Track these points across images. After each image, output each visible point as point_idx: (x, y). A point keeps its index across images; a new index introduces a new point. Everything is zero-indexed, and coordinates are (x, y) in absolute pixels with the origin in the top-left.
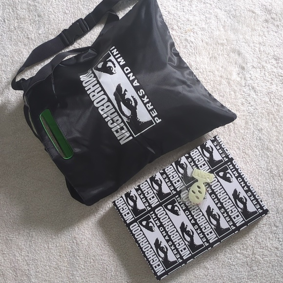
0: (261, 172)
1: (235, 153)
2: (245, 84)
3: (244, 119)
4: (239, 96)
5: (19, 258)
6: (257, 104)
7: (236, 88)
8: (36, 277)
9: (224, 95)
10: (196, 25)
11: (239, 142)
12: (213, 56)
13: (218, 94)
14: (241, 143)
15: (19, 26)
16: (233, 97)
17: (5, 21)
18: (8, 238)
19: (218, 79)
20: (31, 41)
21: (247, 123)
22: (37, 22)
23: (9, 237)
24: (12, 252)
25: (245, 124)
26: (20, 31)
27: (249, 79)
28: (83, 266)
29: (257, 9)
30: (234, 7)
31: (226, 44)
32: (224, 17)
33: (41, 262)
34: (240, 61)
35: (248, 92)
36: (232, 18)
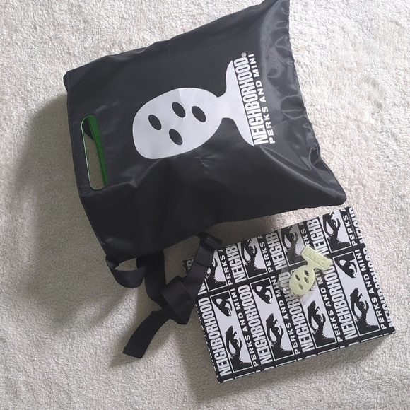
0: (402, 258)
1: (364, 228)
2: (382, 128)
3: (379, 180)
4: (373, 146)
5: (55, 368)
6: (399, 159)
7: (368, 135)
8: (79, 394)
9: (351, 144)
10: (312, 40)
11: (371, 212)
12: (335, 87)
13: (342, 143)
14: (374, 215)
15: (56, 35)
16: (364, 148)
17: (35, 28)
18: (40, 339)
19: (344, 120)
20: (73, 59)
21: (382, 186)
22: (83, 30)
23: (40, 337)
24: (44, 359)
25: (380, 187)
26: (57, 42)
27: (388, 122)
28: (144, 381)
29: (403, 19)
30: (368, 16)
31: (356, 70)
32: (353, 29)
33: (86, 373)
34: (376, 95)
35: (387, 140)
36: (365, 31)
